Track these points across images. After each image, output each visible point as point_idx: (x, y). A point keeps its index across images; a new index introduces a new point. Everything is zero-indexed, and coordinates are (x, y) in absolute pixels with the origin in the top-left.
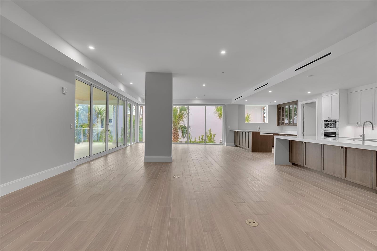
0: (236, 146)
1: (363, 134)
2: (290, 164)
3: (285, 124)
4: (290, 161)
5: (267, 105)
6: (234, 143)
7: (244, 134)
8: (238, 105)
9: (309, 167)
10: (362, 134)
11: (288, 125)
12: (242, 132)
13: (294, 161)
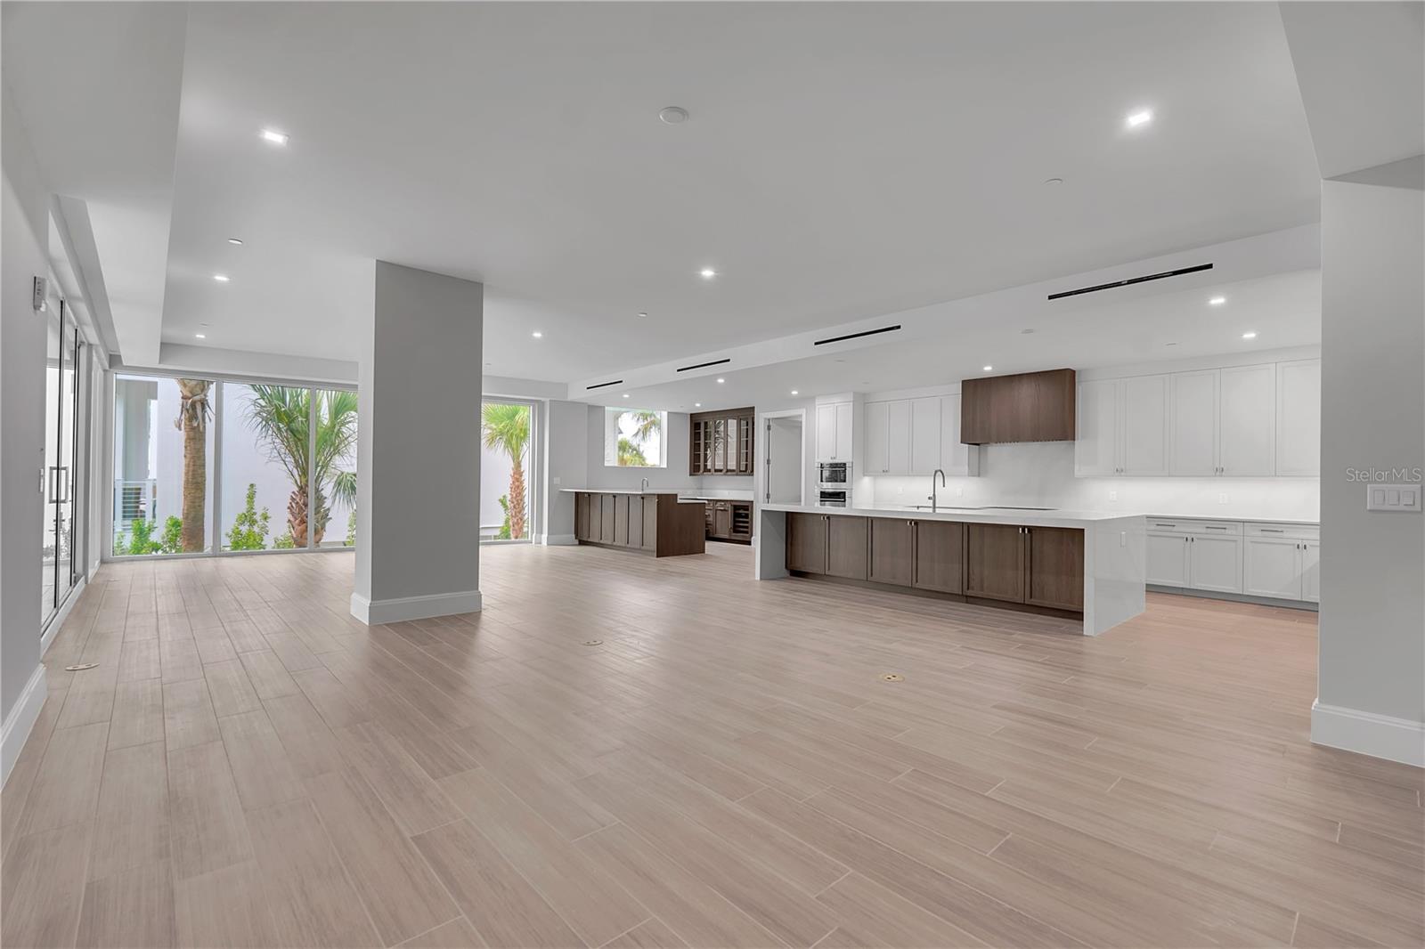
0: (582, 543)
1: (934, 495)
2: (786, 573)
3: (716, 471)
4: (786, 567)
5: (665, 414)
6: (574, 535)
7: (608, 502)
8: (587, 409)
9: (838, 574)
10: (932, 496)
11: (725, 475)
12: (614, 497)
13: (800, 566)
